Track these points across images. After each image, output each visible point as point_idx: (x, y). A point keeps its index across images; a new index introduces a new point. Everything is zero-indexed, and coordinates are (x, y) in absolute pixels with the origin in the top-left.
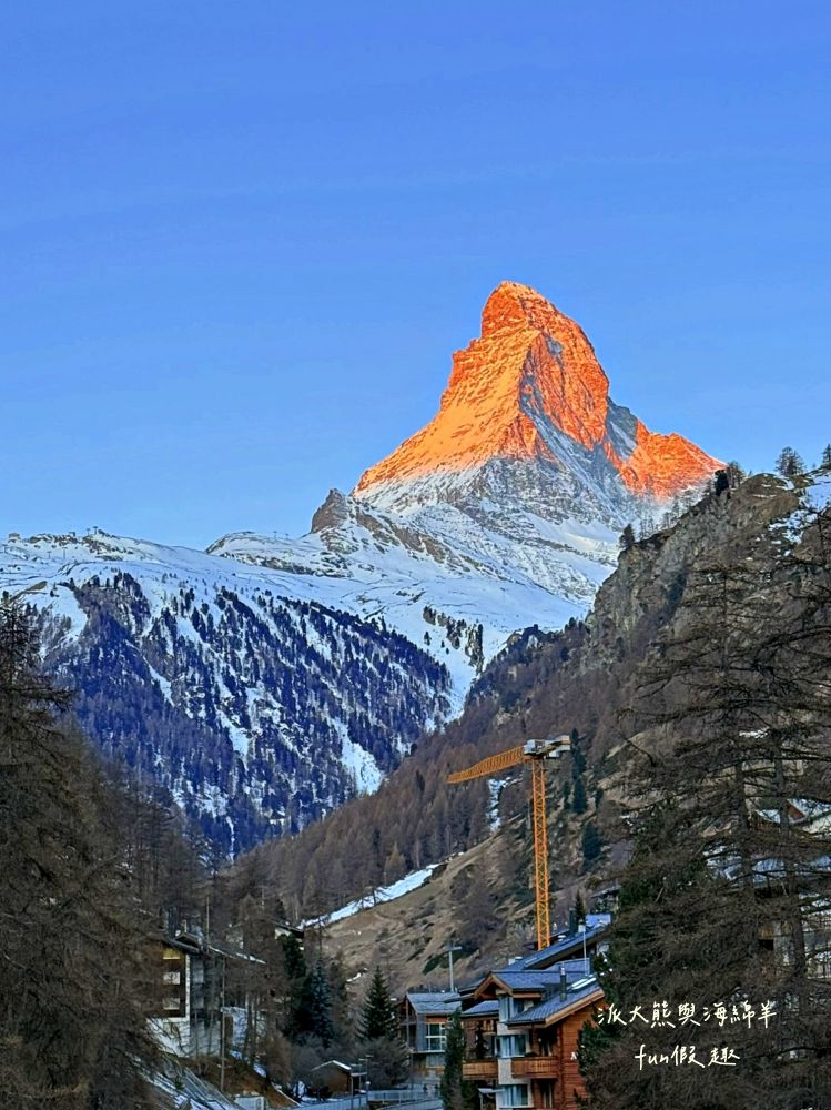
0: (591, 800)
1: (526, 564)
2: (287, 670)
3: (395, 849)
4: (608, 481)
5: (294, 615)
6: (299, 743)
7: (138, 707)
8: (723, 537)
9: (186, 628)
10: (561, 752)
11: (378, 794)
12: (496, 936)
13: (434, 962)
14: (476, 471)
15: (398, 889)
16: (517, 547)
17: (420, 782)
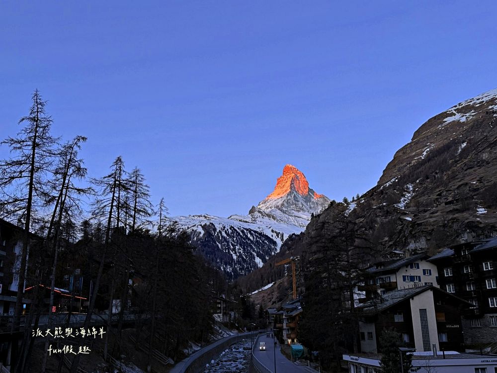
1: (292, 221)
2: (244, 242)
3: (266, 279)
4: (308, 204)
5: (245, 231)
6: (246, 257)
7: (214, 250)
8: (332, 215)
9: (224, 234)
10: (298, 259)
11: (262, 267)
12: (286, 297)
13: (274, 303)
14: (282, 202)
15: (266, 287)
16: (290, 217)
17: (271, 265)
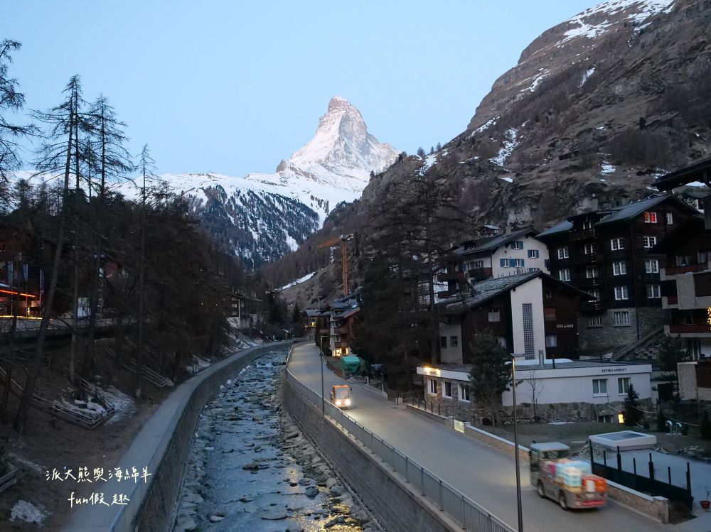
0: (361, 253)
1: (341, 182)
2: (269, 215)
3: (302, 268)
4: (366, 157)
6: (273, 236)
7: (224, 226)
8: (401, 174)
9: (238, 202)
10: (351, 239)
11: (297, 251)
12: (332, 293)
14: (326, 154)
15: (303, 279)
16: (339, 177)
17: (310, 248)
